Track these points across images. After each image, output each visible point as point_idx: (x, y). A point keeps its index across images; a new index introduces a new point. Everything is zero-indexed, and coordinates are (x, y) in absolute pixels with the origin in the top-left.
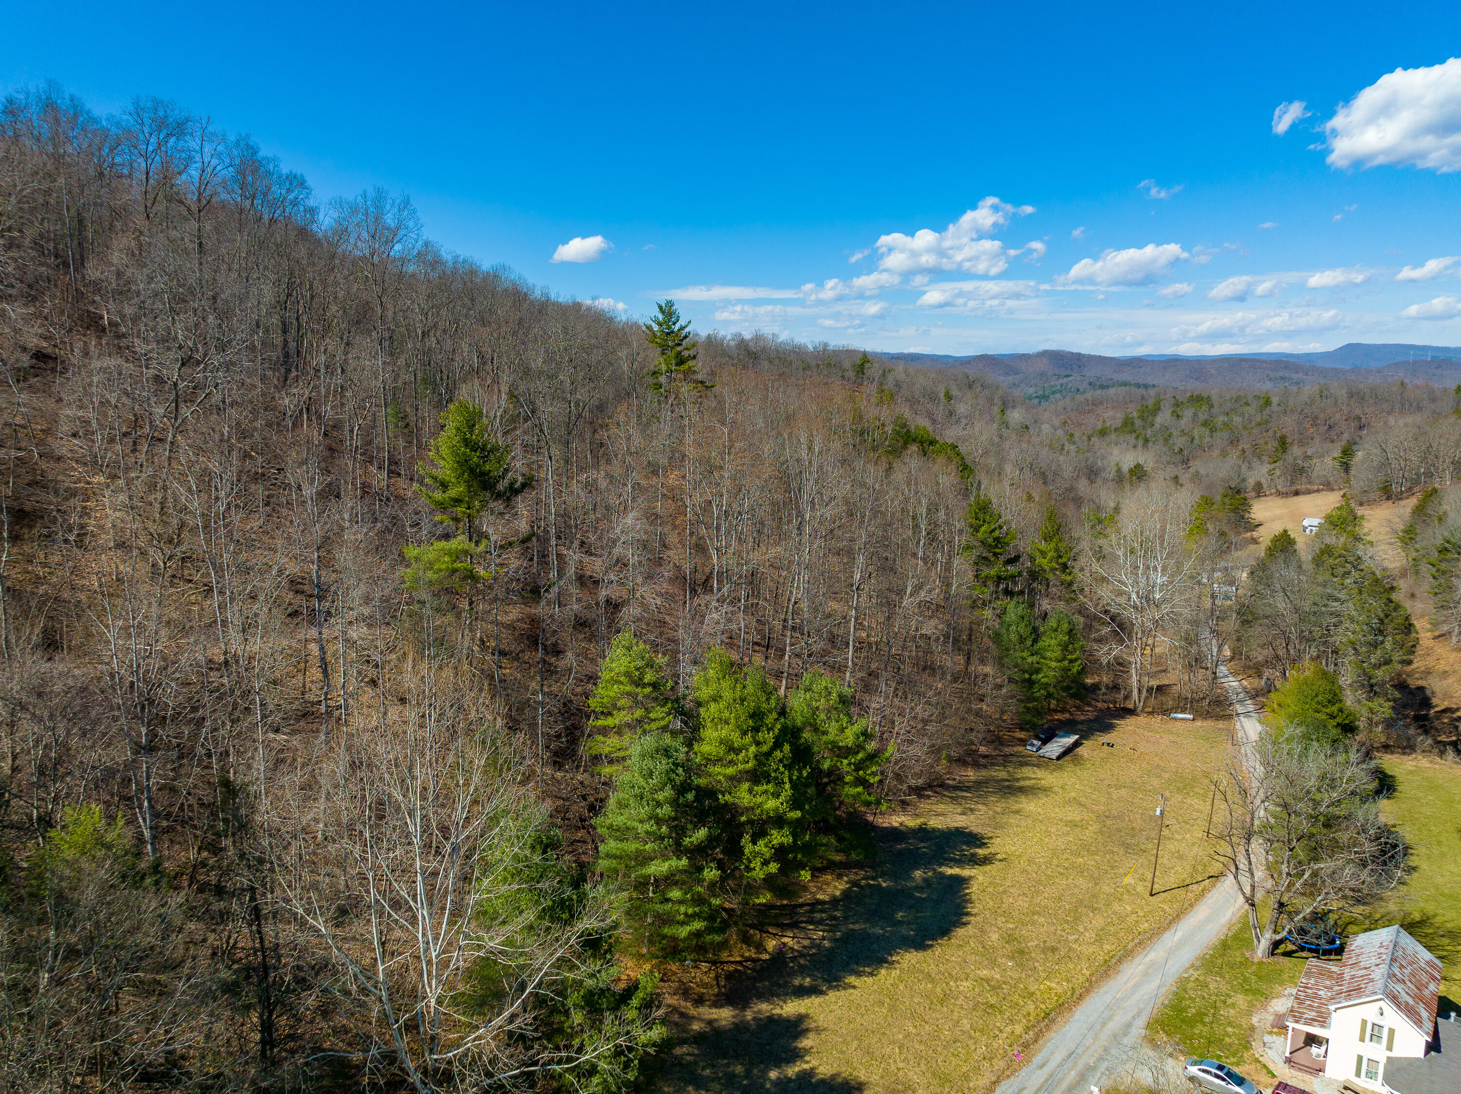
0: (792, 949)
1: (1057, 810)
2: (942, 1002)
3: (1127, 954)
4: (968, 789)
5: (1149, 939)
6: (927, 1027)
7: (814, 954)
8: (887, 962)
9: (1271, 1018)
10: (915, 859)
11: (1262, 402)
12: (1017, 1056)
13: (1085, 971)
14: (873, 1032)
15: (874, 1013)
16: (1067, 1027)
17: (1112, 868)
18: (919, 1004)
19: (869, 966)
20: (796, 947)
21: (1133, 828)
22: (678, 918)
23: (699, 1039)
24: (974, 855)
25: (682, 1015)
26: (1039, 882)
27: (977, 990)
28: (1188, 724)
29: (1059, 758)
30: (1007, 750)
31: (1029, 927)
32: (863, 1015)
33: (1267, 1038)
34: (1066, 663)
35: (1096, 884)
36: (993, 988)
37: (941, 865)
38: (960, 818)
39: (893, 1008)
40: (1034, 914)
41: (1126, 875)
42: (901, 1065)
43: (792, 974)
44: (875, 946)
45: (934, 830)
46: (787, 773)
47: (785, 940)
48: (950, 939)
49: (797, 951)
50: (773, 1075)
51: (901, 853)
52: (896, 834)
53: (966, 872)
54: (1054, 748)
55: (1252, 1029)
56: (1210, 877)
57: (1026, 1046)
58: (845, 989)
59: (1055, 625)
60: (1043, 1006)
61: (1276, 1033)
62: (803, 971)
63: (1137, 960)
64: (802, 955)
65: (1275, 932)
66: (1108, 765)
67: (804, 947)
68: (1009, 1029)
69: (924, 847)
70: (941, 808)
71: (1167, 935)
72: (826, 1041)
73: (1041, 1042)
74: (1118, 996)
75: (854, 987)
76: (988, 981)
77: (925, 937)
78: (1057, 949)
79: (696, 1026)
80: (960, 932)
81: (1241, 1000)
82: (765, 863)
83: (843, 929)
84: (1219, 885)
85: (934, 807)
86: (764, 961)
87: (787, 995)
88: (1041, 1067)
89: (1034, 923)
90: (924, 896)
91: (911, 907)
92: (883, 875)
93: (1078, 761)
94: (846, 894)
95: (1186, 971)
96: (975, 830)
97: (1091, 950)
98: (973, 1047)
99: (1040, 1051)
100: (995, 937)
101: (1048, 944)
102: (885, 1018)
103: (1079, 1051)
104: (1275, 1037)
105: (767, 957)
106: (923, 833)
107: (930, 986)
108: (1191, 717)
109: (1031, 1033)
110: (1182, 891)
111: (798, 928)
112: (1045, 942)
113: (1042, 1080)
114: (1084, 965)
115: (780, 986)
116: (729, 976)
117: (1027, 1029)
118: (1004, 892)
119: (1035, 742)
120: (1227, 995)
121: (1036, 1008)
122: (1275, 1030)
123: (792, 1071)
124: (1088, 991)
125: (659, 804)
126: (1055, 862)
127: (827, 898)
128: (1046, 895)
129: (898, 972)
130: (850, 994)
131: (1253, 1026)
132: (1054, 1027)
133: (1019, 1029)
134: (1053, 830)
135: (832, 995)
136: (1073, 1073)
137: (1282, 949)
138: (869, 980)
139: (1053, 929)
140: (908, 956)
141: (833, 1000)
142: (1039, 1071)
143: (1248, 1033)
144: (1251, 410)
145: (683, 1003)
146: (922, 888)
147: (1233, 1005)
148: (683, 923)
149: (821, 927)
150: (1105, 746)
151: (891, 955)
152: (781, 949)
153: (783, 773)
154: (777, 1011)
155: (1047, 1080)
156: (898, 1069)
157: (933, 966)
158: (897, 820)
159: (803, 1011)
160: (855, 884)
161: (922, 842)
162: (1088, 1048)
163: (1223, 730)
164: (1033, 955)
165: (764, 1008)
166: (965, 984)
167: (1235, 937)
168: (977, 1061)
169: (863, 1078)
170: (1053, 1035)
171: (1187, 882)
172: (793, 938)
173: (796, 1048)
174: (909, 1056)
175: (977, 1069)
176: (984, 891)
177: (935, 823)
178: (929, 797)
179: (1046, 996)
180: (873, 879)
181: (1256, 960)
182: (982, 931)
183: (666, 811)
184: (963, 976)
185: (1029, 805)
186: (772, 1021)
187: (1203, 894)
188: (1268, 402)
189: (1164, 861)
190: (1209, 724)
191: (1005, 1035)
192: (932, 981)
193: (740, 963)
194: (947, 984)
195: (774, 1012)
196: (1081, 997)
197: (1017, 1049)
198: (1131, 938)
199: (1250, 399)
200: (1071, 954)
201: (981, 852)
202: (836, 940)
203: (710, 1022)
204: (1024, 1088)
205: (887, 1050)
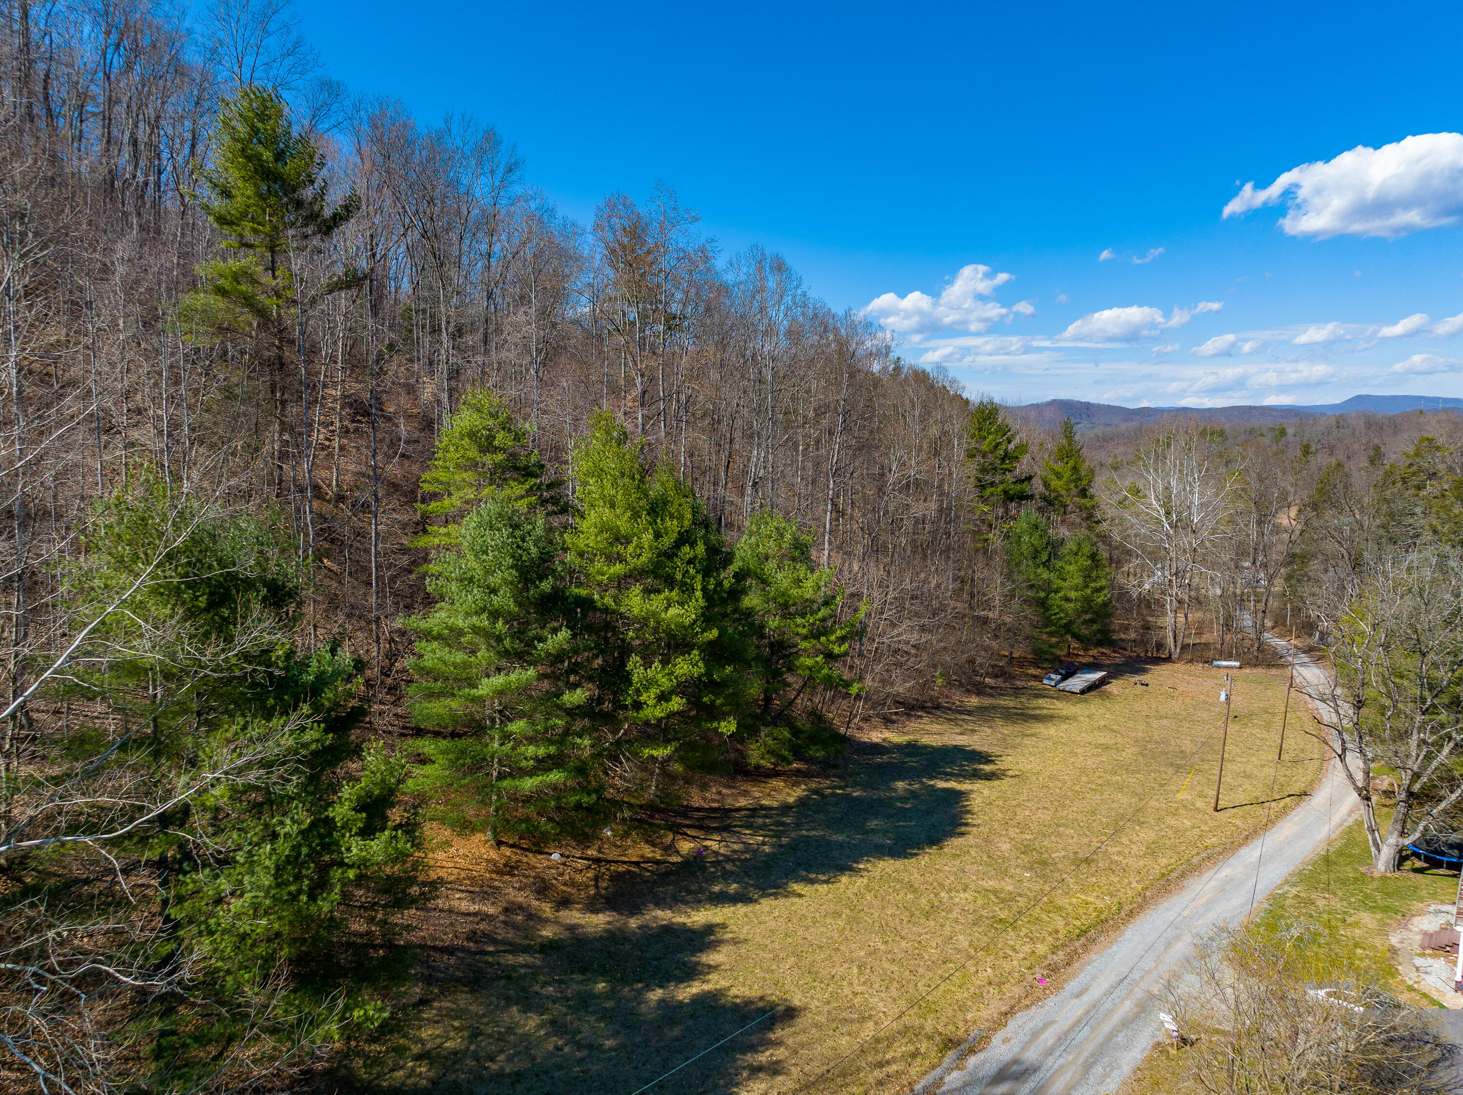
0: (717, 853)
1: (1083, 735)
2: (927, 915)
3: (1191, 869)
4: (969, 713)
5: (1220, 853)
6: (903, 944)
7: (746, 860)
8: (851, 869)
9: (1419, 937)
10: (898, 771)
11: (1277, 432)
12: (1041, 981)
13: (1134, 885)
14: (821, 947)
15: (825, 926)
16: (1115, 948)
17: (1161, 785)
18: (893, 915)
19: (824, 873)
20: (722, 851)
21: (1182, 752)
22: (524, 764)
23: (549, 948)
24: (975, 770)
25: (531, 916)
26: (1065, 797)
27: (980, 902)
28: (1235, 671)
29: (1083, 692)
30: (1019, 683)
31: (1053, 838)
32: (807, 928)
33: (1419, 961)
34: (1089, 591)
35: (1140, 800)
36: (1003, 901)
37: (932, 778)
38: (961, 737)
39: (853, 920)
40: (1058, 826)
41: (1178, 791)
42: (859, 989)
43: (713, 879)
44: (836, 853)
45: (926, 747)
46: (699, 577)
47: (708, 843)
48: (941, 848)
49: (722, 855)
50: (656, 995)
51: (880, 766)
52: (876, 749)
53: (965, 786)
54: (1077, 682)
55: (1393, 951)
56: (1289, 796)
57: (1054, 969)
58: (786, 896)
59: (1075, 549)
60: (1077, 923)
61: (1430, 955)
62: (727, 876)
63: (1207, 876)
64: (728, 859)
65: (1402, 834)
66: (1144, 701)
67: (734, 851)
68: (1027, 949)
69: (912, 762)
70: (936, 727)
71: (1244, 851)
72: (748, 958)
73: (1076, 965)
74: (1186, 913)
75: (800, 896)
76: (995, 892)
77: (908, 846)
78: (1093, 861)
79: (547, 932)
80: (957, 841)
81: (1367, 919)
82: (663, 697)
83: (793, 835)
84: (1303, 804)
85: (927, 727)
86: (673, 864)
87: (699, 902)
88: (1078, 995)
89: (1059, 835)
90: (908, 806)
91: (888, 817)
92: (855, 784)
93: (1107, 696)
94: (802, 802)
95: (1280, 887)
96: (978, 748)
97: (1141, 863)
98: (973, 969)
99: (1074, 975)
100: (1005, 847)
101: (1080, 856)
102: (841, 932)
103: (1136, 975)
104: (1430, 961)
105: (679, 859)
106: (912, 749)
107: (910, 896)
108: (1237, 664)
109: (1060, 953)
110: (1256, 807)
111: (730, 832)
112: (1075, 853)
113: (1080, 1012)
114: (1133, 878)
115: (690, 892)
116: (616, 878)
117: (1054, 949)
118: (1019, 805)
119: (1053, 676)
120: (1345, 913)
121: (1067, 924)
122: (1428, 951)
123: (687, 992)
124: (1141, 908)
125: (494, 591)
126: (1084, 779)
127: (775, 804)
128: (1075, 809)
129: (866, 881)
130: (792, 904)
131: (1393, 947)
132: (1096, 948)
133: (1041, 949)
134: (1079, 751)
135: (766, 904)
136: (1128, 1003)
137: (1408, 865)
138: (823, 888)
139: (1086, 840)
140: (881, 864)
141: (767, 909)
142: (1076, 1001)
143: (1389, 955)
144: (1266, 441)
145: (535, 903)
146: (906, 798)
147: (1356, 924)
148: (531, 773)
149: (761, 832)
150: (1139, 685)
151: (858, 863)
152: (699, 852)
153: (693, 578)
154: (680, 919)
155: (1088, 1012)
156: (855, 994)
157: (916, 875)
158: (877, 736)
159: (718, 920)
160: (816, 792)
161: (910, 756)
162: (1148, 972)
163: (1277, 676)
164: (1060, 866)
165: (663, 916)
166: (962, 895)
167: (1340, 853)
168: (980, 987)
169: (796, 1002)
170: (1093, 956)
171: (1262, 799)
172: (720, 841)
173: (698, 963)
174: (874, 978)
175: (978, 996)
176: (990, 803)
177: (926, 740)
178: (920, 717)
179: (1081, 911)
180: (840, 788)
181: (1376, 875)
182: (987, 840)
183: (504, 600)
184: (959, 887)
185: (1050, 730)
186: (668, 930)
187: (1285, 812)
188: (1283, 433)
189: (1228, 779)
190: (1259, 671)
191: (1021, 956)
192: (915, 891)
193: (637, 864)
194: (936, 895)
195: (674, 920)
196: (1131, 914)
197: (1039, 972)
198: (1195, 852)
199: (1265, 432)
200: (1114, 867)
201: (987, 768)
202: (781, 846)
203: (572, 928)
204: (1051, 1023)
205: (839, 970)
